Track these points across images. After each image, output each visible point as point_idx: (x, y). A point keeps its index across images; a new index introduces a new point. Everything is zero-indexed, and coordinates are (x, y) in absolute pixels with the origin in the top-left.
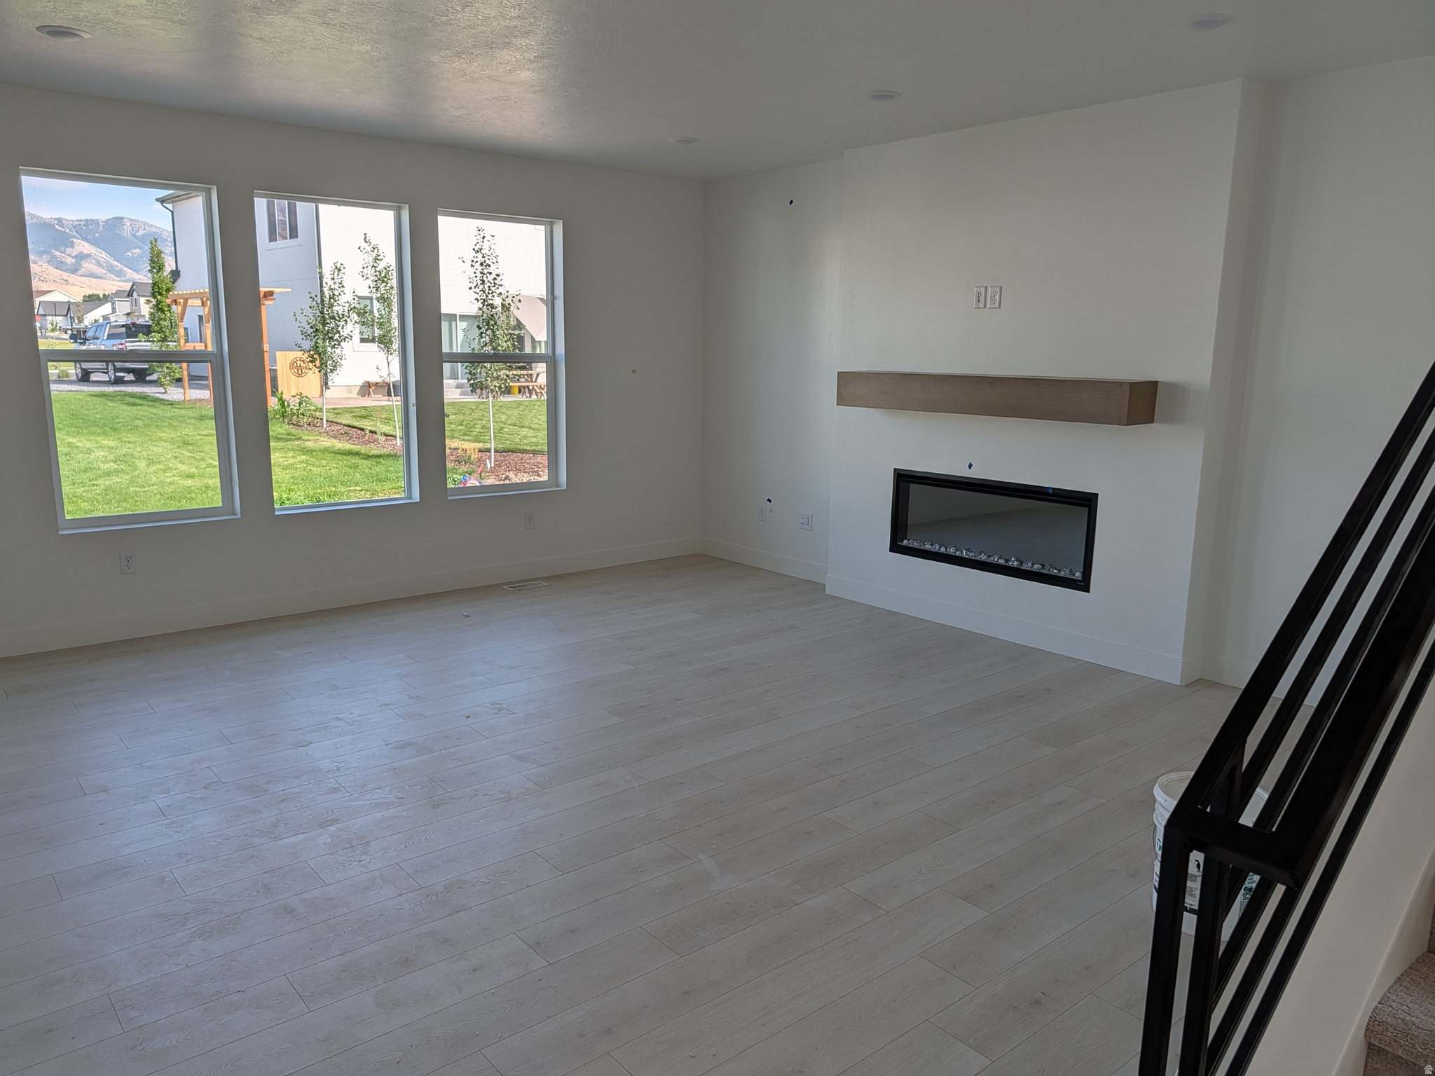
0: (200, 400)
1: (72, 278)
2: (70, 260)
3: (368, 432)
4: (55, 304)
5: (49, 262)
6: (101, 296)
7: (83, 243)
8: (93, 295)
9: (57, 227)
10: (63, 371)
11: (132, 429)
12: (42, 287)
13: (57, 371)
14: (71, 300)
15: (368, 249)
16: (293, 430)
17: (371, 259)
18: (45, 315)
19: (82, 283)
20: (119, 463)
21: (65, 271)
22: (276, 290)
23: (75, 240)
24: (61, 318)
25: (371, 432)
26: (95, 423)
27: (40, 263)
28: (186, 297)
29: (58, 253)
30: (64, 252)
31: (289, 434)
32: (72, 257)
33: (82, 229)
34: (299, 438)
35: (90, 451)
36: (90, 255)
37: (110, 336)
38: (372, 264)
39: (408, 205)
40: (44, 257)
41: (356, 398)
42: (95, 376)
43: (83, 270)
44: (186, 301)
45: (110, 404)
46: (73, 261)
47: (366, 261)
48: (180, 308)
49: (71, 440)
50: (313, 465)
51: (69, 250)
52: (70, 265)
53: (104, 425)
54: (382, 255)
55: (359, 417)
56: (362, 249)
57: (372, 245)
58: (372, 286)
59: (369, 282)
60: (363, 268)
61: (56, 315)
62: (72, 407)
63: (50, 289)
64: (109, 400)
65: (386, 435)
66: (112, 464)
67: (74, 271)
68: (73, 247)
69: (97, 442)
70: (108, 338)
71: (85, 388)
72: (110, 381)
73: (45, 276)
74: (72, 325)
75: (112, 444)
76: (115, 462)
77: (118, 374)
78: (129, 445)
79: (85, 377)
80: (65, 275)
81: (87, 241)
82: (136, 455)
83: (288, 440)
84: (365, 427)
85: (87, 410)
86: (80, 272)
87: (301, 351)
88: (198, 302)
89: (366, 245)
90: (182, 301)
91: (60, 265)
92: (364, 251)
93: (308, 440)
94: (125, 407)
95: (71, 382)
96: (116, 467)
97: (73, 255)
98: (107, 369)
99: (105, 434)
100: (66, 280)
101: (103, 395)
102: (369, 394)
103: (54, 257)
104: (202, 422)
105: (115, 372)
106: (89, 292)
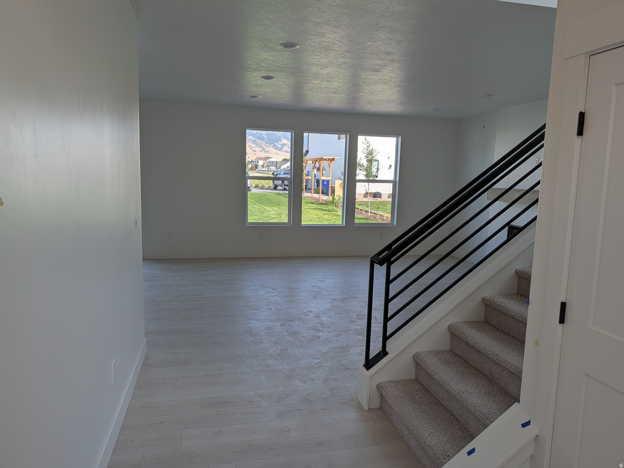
0: (308, 197)
1: (280, 153)
2: (280, 146)
3: (360, 210)
4: (272, 162)
5: (273, 147)
6: (288, 159)
7: (285, 140)
8: (285, 159)
9: (277, 134)
10: (270, 185)
11: (284, 205)
12: (270, 156)
13: (268, 186)
14: (278, 161)
15: (366, 143)
16: (335, 208)
17: (366, 146)
18: (269, 166)
19: (283, 154)
20: (277, 215)
21: (278, 150)
22: (336, 158)
23: (282, 139)
24: (274, 167)
25: (361, 210)
26: (274, 203)
27: (270, 147)
28: (307, 160)
29: (276, 144)
30: (278, 143)
31: (333, 209)
32: (280, 145)
33: (285, 135)
34: (336, 211)
35: (270, 211)
36: (286, 144)
37: (284, 174)
38: (366, 148)
39: (349, 133)
40: (272, 145)
41: (362, 198)
42: (279, 188)
43: (283, 149)
44: (307, 161)
45: (280, 197)
46: (281, 146)
47: (364, 147)
48: (305, 164)
49: (265, 207)
50: (337, 220)
51: (280, 142)
52: (280, 148)
53: (276, 203)
54: (370, 145)
55: (359, 204)
56: (363, 143)
57: (367, 141)
58: (366, 156)
59: (365, 155)
60: (363, 149)
61: (272, 166)
62: (268, 197)
63: (272, 157)
64: (280, 195)
65: (365, 211)
66: (275, 216)
67: (280, 150)
68: (281, 141)
69: (273, 209)
70: (283, 175)
71: (275, 191)
72: (283, 189)
73: (271, 152)
74: (277, 170)
75: (277, 209)
76: (276, 215)
77: (285, 187)
78: (282, 210)
79: (275, 188)
80: (278, 151)
81: (286, 139)
82: (283, 213)
83: (332, 211)
84: (359, 208)
85: (272, 198)
86: (282, 151)
87: (340, 180)
88: (311, 162)
89: (365, 141)
90: (306, 161)
91: (276, 148)
92: (364, 143)
93: (339, 212)
94: (284, 198)
95: (272, 189)
96: (276, 216)
97: (281, 144)
98: (282, 185)
99: (276, 206)
100: (278, 153)
101: (279, 194)
102: (367, 197)
103: (275, 145)
104: (306, 204)
105: (284, 186)
106: (284, 158)
